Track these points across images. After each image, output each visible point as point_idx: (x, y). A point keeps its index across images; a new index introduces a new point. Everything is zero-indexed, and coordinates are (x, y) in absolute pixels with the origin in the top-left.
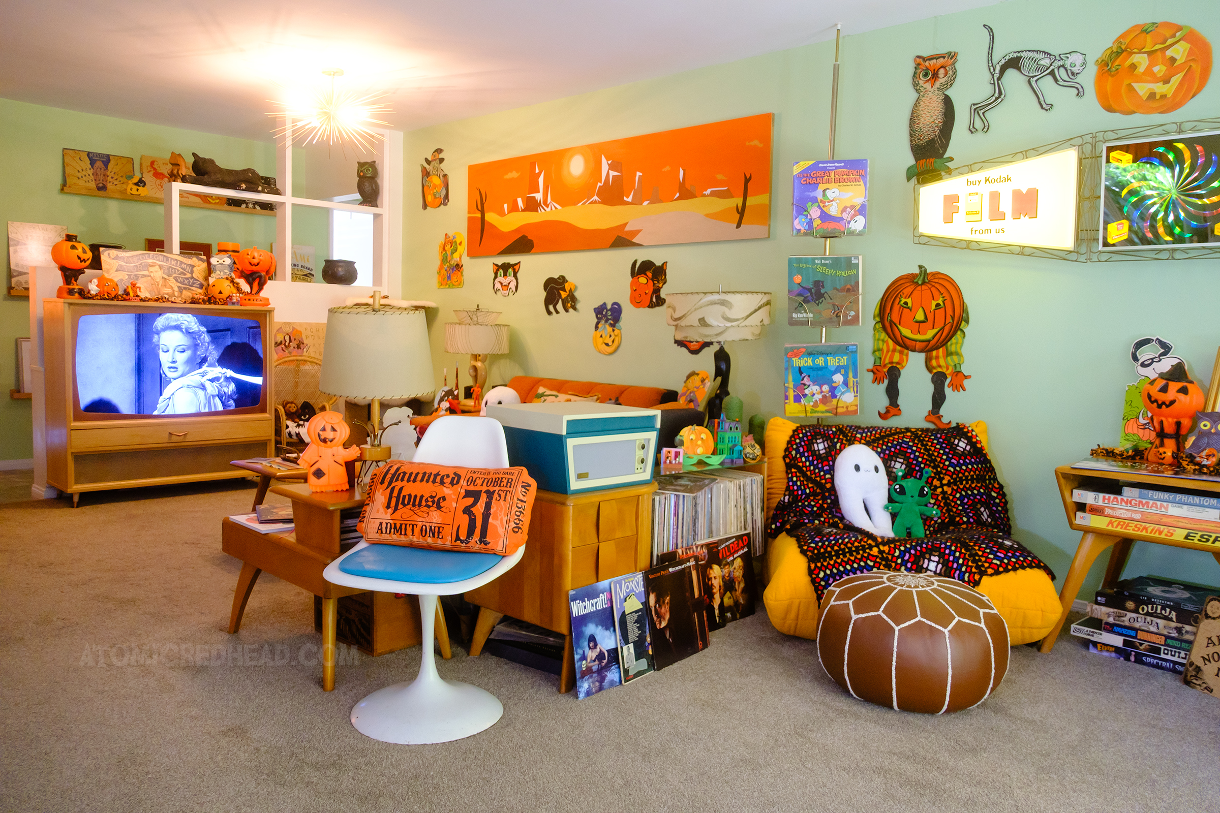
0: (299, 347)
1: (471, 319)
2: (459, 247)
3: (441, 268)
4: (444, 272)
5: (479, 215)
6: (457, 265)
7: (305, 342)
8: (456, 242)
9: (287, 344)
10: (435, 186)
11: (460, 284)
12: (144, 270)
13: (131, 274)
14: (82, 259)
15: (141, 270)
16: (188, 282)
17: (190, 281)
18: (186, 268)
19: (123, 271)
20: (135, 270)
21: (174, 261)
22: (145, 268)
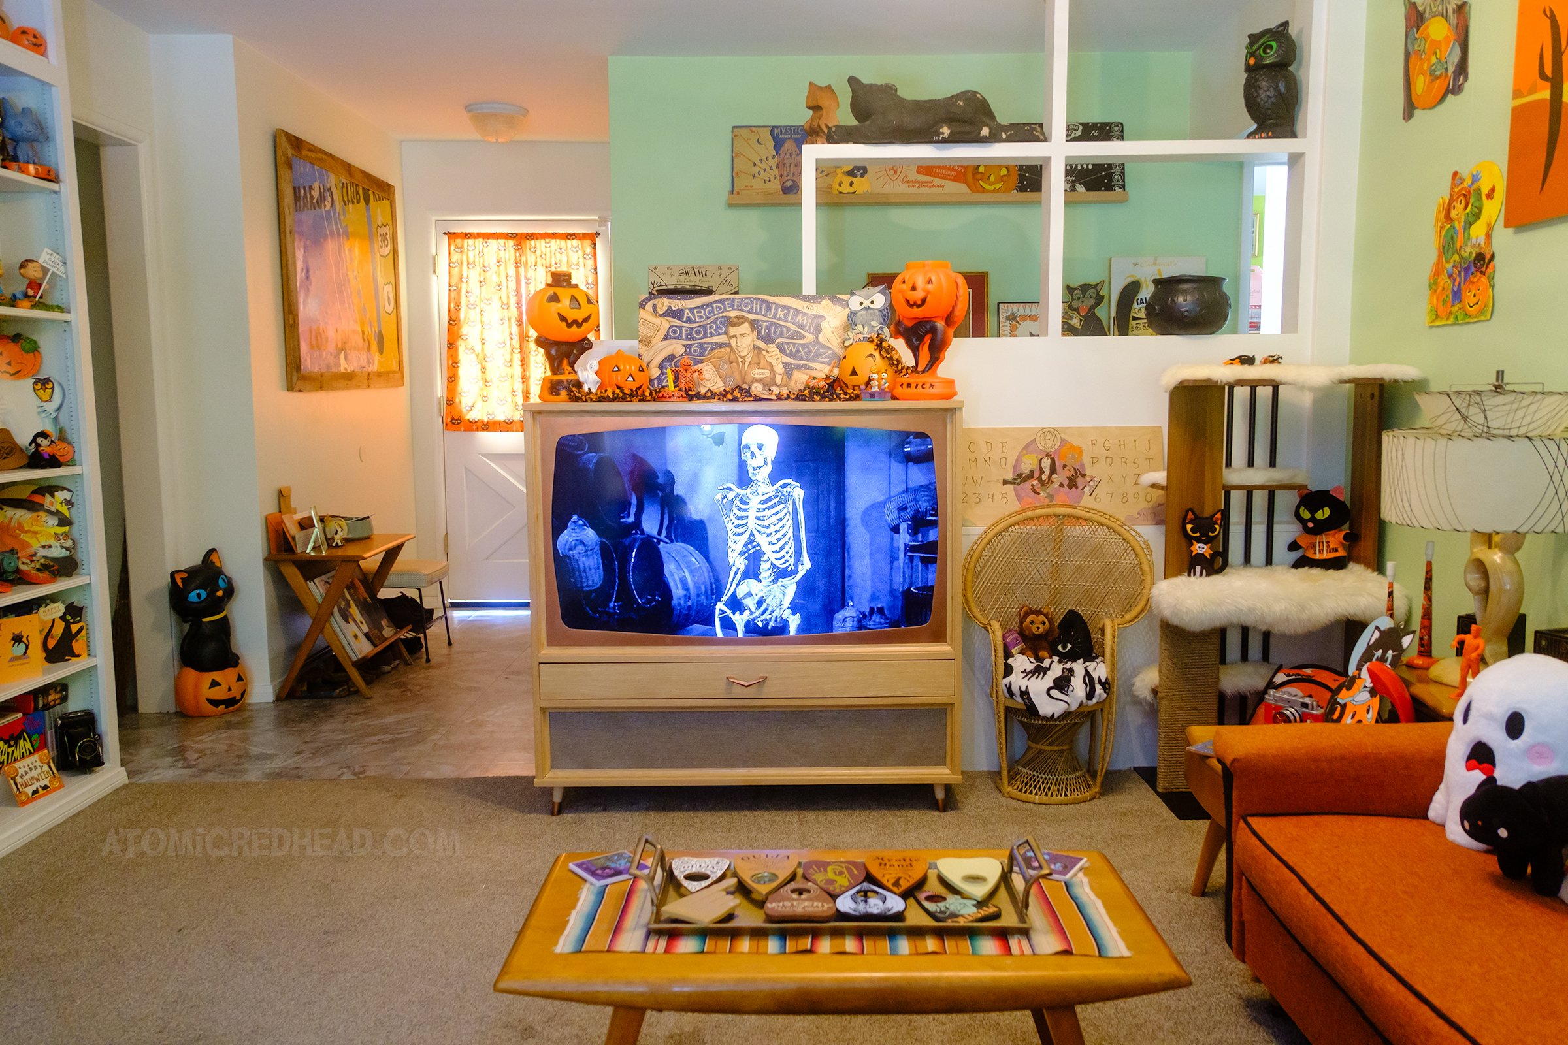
0: (1072, 483)
1: (1465, 418)
2: (1487, 203)
3: (1437, 272)
4: (1444, 280)
5: (1546, 94)
6: (1480, 257)
7: (1089, 472)
8: (1479, 190)
9: (1044, 477)
10: (1436, 44)
11: (1484, 311)
12: (720, 334)
13: (692, 344)
14: (570, 321)
15: (712, 335)
16: (805, 353)
17: (810, 351)
18: (807, 323)
19: (678, 338)
20: (701, 335)
21: (782, 311)
22: (721, 329)
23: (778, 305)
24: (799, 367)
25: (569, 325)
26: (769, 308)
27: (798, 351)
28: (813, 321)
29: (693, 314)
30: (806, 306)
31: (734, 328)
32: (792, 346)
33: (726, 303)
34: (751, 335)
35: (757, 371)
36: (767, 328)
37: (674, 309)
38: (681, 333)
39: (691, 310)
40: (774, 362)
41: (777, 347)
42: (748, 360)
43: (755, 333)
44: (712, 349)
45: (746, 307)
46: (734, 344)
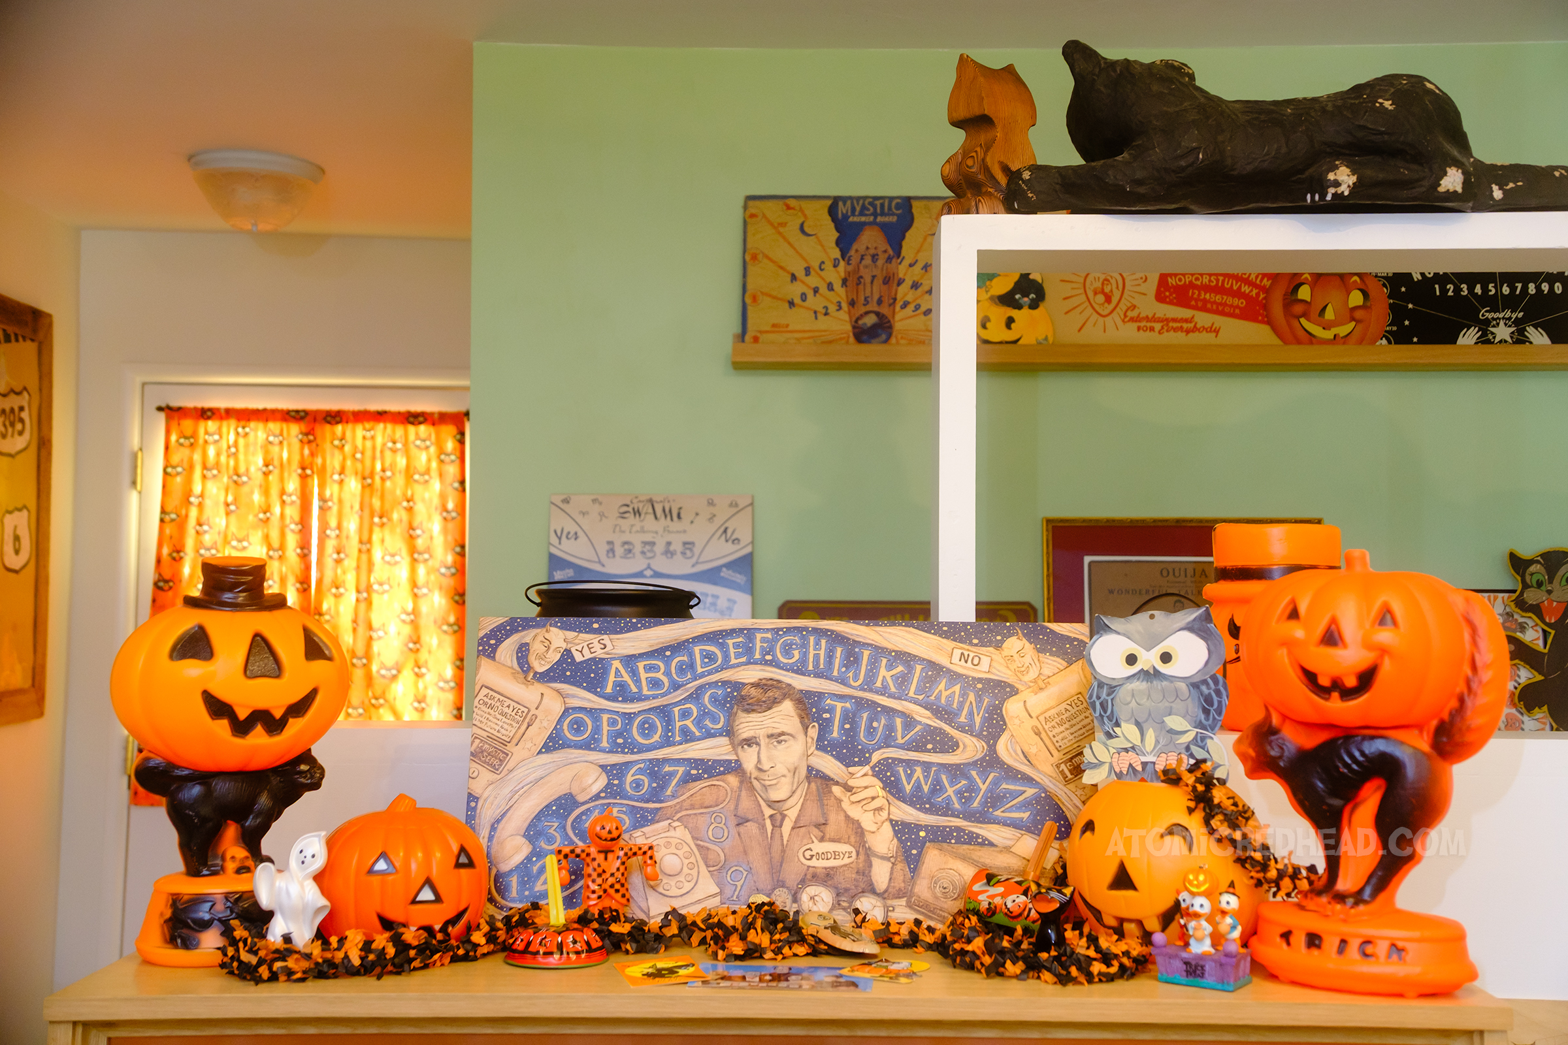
12: (710, 735)
13: (628, 765)
14: (242, 714)
15: (688, 737)
16: (959, 793)
17: (972, 789)
18: (961, 705)
19: (587, 746)
20: (656, 738)
21: (890, 667)
22: (715, 720)
23: (879, 651)
24: (940, 836)
25: (241, 727)
26: (852, 660)
27: (937, 788)
28: (979, 699)
29: (634, 673)
30: (957, 653)
31: (754, 716)
32: (919, 772)
33: (730, 642)
34: (801, 737)
35: (819, 847)
36: (847, 717)
37: (578, 658)
38: (597, 729)
39: (630, 661)
40: (867, 821)
41: (876, 775)
42: (792, 814)
43: (813, 732)
44: (688, 779)
45: (787, 652)
46: (749, 764)
